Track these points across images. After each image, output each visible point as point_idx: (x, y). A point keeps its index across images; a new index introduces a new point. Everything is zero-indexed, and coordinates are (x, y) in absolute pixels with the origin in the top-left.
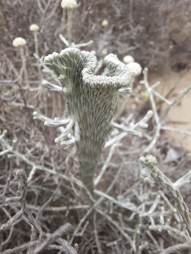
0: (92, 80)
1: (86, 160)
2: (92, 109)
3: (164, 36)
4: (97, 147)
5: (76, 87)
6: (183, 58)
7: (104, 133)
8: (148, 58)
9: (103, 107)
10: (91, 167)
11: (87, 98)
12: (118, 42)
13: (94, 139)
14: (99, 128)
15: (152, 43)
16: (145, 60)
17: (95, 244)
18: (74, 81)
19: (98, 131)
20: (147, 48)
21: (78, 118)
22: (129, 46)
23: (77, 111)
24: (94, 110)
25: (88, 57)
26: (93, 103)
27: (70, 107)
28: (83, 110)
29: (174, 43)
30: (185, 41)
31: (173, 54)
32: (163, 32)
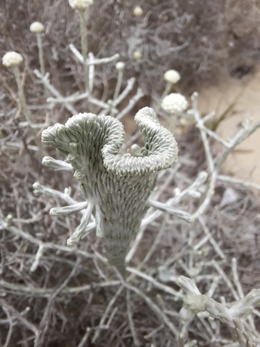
0: (119, 166)
1: (113, 243)
2: (120, 190)
3: (221, 27)
4: (128, 229)
5: (94, 164)
6: (247, 58)
7: (138, 213)
8: (197, 60)
9: (135, 187)
10: (120, 250)
11: (111, 178)
12: (156, 39)
13: (124, 221)
14: (130, 209)
15: (204, 39)
16: (193, 63)
17: (129, 332)
18: (90, 158)
19: (130, 213)
20: (197, 46)
21: (100, 200)
22: (171, 46)
23: (97, 193)
24: (123, 191)
25: (110, 125)
26: (121, 184)
27: (86, 189)
28: (106, 191)
29: (236, 37)
30: (251, 33)
31: (232, 53)
32: (220, 21)
